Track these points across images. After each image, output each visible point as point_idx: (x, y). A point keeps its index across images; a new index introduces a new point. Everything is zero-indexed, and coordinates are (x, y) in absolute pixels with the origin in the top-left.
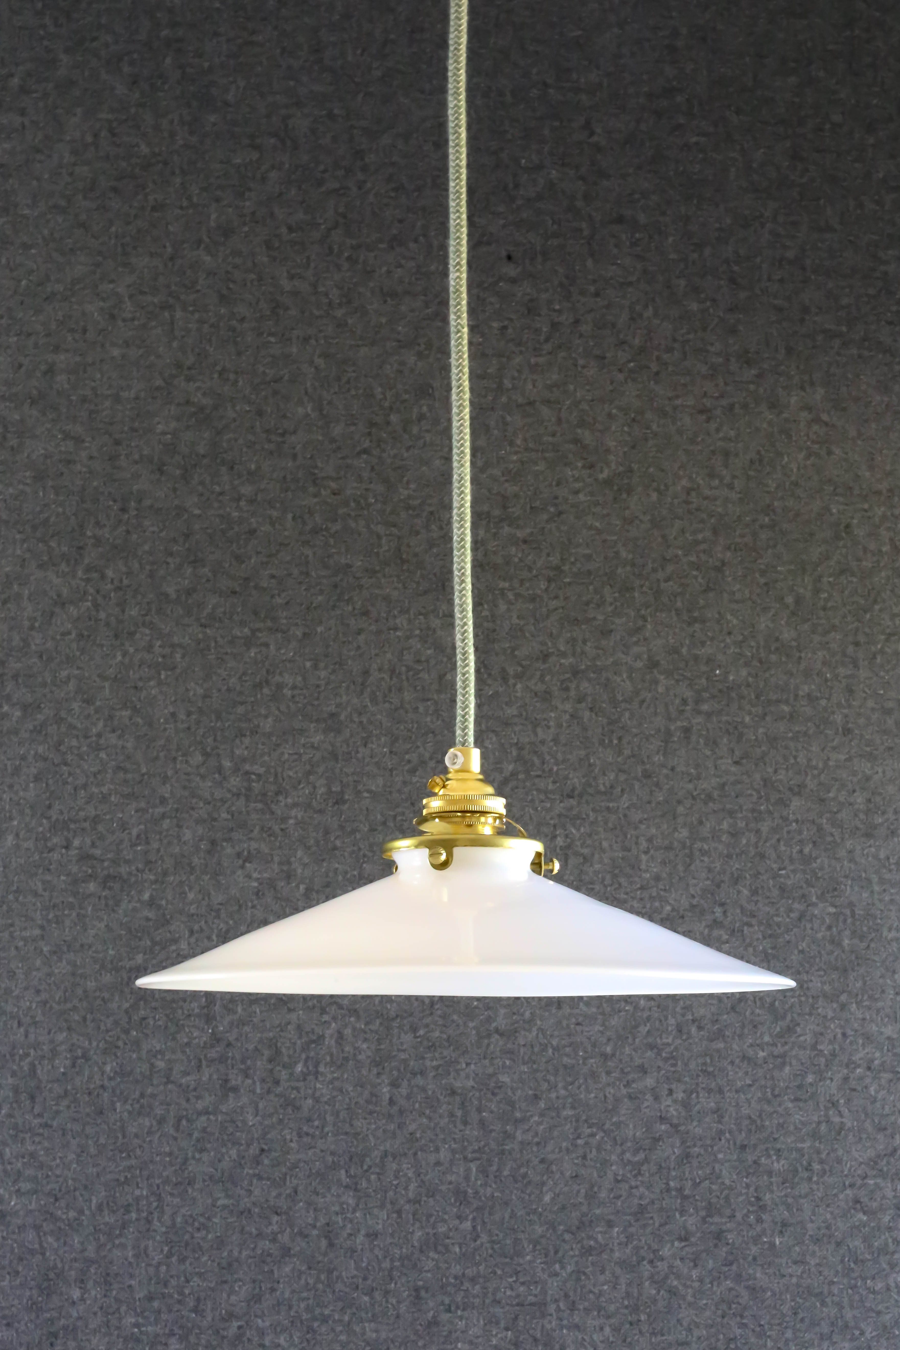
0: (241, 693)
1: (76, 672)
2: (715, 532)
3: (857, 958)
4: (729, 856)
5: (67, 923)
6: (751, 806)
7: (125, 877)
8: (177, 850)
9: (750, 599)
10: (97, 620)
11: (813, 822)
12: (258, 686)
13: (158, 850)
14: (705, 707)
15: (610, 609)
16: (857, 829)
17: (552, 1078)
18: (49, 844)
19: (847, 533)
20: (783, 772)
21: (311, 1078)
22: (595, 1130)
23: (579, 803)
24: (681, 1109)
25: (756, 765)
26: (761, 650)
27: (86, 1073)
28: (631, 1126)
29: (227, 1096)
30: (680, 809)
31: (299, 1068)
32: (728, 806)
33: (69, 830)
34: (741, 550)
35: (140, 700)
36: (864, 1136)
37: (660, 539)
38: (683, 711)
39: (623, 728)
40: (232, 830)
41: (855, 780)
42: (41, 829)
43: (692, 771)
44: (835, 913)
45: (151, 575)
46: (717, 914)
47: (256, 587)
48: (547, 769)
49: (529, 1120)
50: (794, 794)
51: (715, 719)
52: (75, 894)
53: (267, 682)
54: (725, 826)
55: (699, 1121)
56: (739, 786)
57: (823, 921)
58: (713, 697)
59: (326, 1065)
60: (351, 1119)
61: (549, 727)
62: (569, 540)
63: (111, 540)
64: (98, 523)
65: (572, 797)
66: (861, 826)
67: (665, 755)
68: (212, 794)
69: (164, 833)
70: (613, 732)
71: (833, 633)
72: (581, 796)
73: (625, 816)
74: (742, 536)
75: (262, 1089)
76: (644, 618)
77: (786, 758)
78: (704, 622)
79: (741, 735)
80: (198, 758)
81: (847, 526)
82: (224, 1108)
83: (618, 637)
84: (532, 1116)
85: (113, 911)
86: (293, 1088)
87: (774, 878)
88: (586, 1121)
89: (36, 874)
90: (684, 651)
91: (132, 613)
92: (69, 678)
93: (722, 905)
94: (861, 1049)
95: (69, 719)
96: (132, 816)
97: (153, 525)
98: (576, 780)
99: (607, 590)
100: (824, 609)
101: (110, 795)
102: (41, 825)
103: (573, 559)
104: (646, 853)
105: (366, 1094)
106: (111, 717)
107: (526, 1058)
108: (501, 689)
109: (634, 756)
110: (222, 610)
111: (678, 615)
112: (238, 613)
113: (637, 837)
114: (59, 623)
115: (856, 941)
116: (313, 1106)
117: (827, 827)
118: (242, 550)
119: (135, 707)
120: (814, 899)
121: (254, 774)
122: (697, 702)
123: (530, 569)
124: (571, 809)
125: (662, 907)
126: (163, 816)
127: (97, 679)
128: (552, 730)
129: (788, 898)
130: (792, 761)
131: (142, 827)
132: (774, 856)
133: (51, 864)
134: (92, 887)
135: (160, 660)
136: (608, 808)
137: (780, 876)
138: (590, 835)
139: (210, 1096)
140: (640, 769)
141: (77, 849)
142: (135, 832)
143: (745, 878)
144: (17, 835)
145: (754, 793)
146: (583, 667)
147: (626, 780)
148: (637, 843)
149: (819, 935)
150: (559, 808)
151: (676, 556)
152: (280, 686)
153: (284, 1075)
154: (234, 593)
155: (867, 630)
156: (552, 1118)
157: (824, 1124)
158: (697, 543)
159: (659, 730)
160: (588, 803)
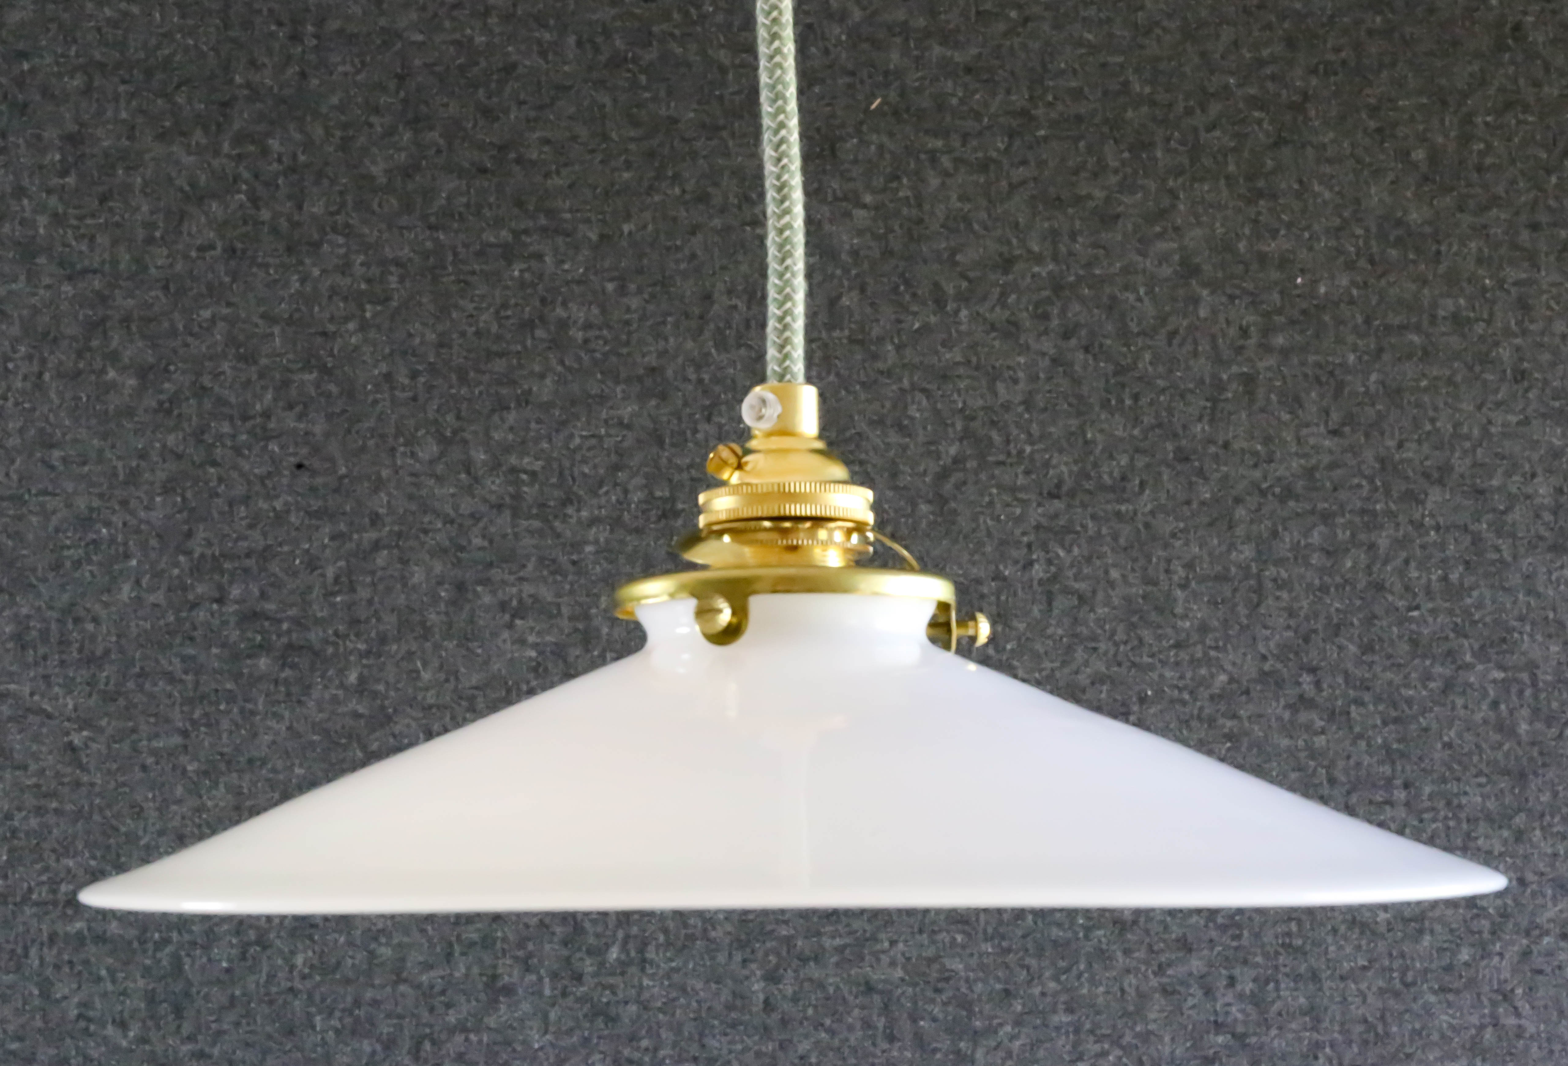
0: (499, 338)
1: (225, 311)
2: (1290, 43)
3: (1541, 754)
4: (1324, 589)
5: (225, 724)
6: (1359, 504)
7: (317, 646)
8: (402, 600)
9: (1352, 155)
10: (257, 223)
11: (1466, 529)
12: (528, 325)
13: (370, 602)
14: (1280, 340)
15: (1113, 180)
16: (1541, 538)
17: (1033, 962)
18: (191, 597)
19: (1516, 39)
20: (1414, 446)
21: (633, 970)
22: (1106, 1046)
23: (1069, 506)
24: (1250, 1008)
25: (1367, 435)
26: (1373, 243)
27: (265, 970)
28: (1167, 1039)
29: (497, 1001)
30: (1240, 512)
31: (614, 954)
32: (1322, 506)
33: (222, 573)
34: (1336, 74)
35: (332, 355)
36: (1557, 1047)
37: (1196, 60)
38: (1242, 348)
39: (1140, 379)
40: (491, 565)
41: (1535, 457)
42: (176, 572)
43: (1259, 447)
44: (1503, 680)
45: (345, 145)
46: (1305, 686)
47: (519, 161)
48: (1014, 452)
49: (996, 1032)
50: (1432, 483)
51: (1295, 360)
52: (237, 676)
53: (542, 318)
54: (1316, 538)
55: (1280, 1028)
56: (1338, 473)
57: (1485, 694)
58: (1293, 322)
59: (658, 947)
60: (702, 1035)
61: (1016, 381)
62: (1044, 65)
63: (276, 90)
64: (253, 63)
65: (1058, 497)
66: (1547, 534)
67: (1212, 421)
68: (456, 508)
69: (379, 573)
70: (1123, 386)
71: (1495, 210)
72: (1072, 494)
73: (1147, 525)
74: (1337, 50)
75: (553, 989)
76: (1173, 194)
77: (1416, 423)
78: (1274, 197)
79: (1340, 386)
80: (429, 449)
81: (1517, 27)
82: (491, 1021)
83: (1130, 227)
84: (1001, 1025)
85: (299, 702)
86: (604, 987)
87: (1400, 624)
88: (1092, 1032)
89: (171, 646)
90: (1242, 246)
91: (315, 210)
92: (213, 320)
93: (1313, 670)
94: (1550, 904)
95: (217, 389)
96: (325, 547)
97: (344, 63)
98: (1064, 468)
99: (1109, 149)
100: (1479, 169)
101: (288, 512)
102: (176, 564)
103: (1050, 98)
104: (1184, 586)
105: (725, 995)
106: (286, 384)
107: (990, 930)
108: (933, 319)
109: (1160, 425)
110: (464, 200)
111: (1229, 185)
112: (490, 206)
113: (1169, 561)
114: (194, 229)
115: (1539, 726)
116: (639, 1016)
117: (1490, 537)
118: (495, 100)
119: (325, 365)
120: (1468, 658)
121: (525, 472)
122: (1267, 331)
123: (978, 116)
124: (1056, 516)
125: (1212, 676)
126: (377, 546)
127: (260, 322)
128: (1021, 386)
129: (1424, 656)
130: (1428, 427)
131: (342, 563)
132: (1398, 587)
133: (195, 628)
134: (263, 663)
135: (363, 286)
136: (1118, 514)
137: (1411, 620)
138: (1089, 560)
139: (469, 1001)
140: (1170, 446)
141: (237, 602)
142: (330, 572)
143: (1352, 624)
144: (138, 582)
145: (1364, 483)
146: (1072, 279)
147: (1148, 466)
148: (1167, 571)
149: (1478, 717)
150: (1036, 515)
151: (1226, 87)
152: (564, 324)
153: (588, 966)
154: (483, 171)
155: (1552, 202)
156: (1035, 1028)
157: (1490, 1029)
158: (1261, 63)
159: (1202, 381)
160: (1084, 506)
